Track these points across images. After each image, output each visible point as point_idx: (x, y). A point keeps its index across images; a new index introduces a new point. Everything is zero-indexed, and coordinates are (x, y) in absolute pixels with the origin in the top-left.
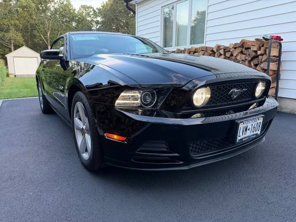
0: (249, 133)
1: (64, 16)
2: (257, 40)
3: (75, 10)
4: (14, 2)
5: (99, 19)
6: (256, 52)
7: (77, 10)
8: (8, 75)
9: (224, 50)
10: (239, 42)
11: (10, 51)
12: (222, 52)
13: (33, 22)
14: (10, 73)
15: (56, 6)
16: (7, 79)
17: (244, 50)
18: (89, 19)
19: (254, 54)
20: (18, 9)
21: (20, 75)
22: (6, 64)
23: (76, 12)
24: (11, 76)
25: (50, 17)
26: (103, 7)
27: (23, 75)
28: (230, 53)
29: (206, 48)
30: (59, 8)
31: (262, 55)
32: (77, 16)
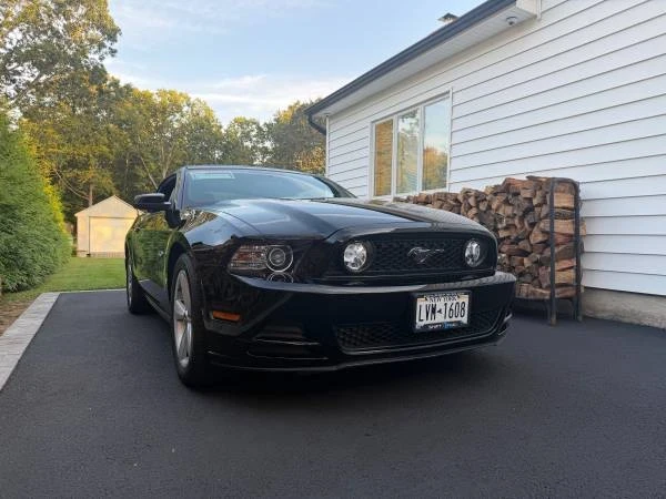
0: (440, 318)
1: (197, 139)
2: (530, 178)
3: (221, 127)
4: (105, 114)
5: (268, 144)
6: (530, 200)
7: (225, 127)
8: (75, 253)
9: (476, 198)
10: (501, 183)
11: (86, 206)
12: (472, 201)
13: (135, 149)
14: (80, 248)
15: (184, 120)
16: (72, 260)
17: (510, 197)
18: (248, 144)
19: (526, 204)
20: (111, 125)
21: (99, 254)
22: (75, 232)
23: (223, 131)
24: (80, 255)
25: (171, 140)
26: (277, 120)
27: (104, 254)
28: (486, 203)
29: (446, 194)
30: (190, 124)
31: (540, 205)
32: (223, 139)
